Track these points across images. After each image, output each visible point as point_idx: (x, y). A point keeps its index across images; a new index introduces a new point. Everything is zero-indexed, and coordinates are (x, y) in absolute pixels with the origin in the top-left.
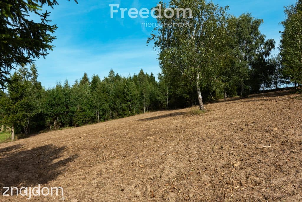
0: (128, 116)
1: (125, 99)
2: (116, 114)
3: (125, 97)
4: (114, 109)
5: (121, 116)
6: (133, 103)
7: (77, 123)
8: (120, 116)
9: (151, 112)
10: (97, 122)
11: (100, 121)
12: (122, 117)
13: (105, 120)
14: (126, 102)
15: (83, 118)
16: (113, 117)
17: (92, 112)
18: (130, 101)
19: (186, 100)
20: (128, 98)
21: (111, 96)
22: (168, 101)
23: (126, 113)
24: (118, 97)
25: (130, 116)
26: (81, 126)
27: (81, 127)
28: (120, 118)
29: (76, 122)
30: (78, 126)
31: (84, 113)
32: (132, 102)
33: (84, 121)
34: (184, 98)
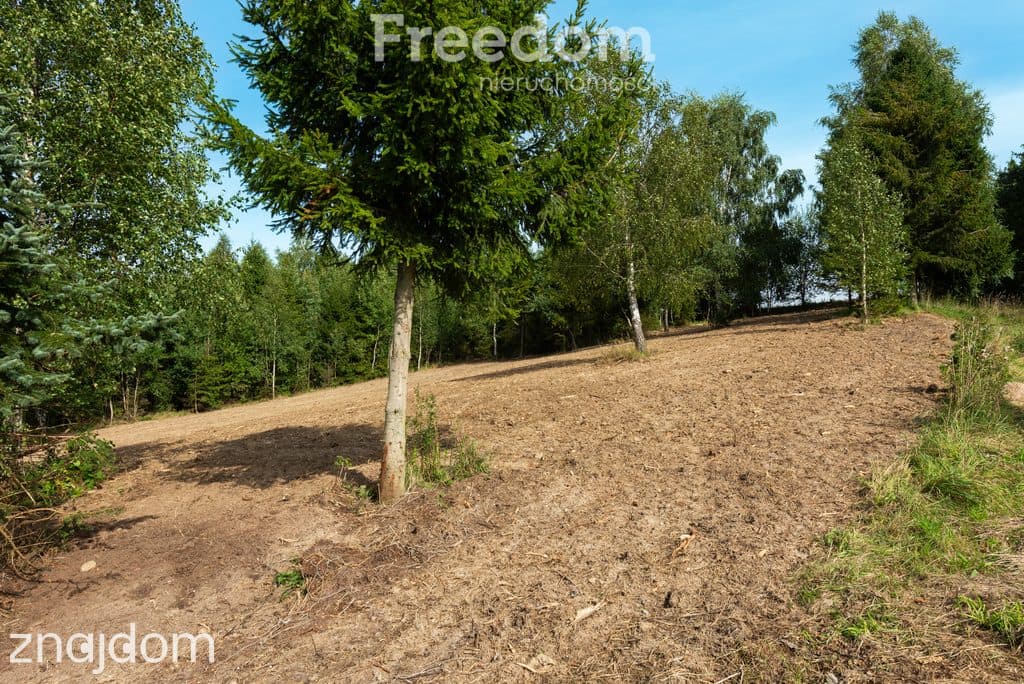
0: (369, 379)
1: (358, 324)
2: (327, 372)
3: (359, 319)
4: (322, 355)
5: (344, 378)
6: (383, 337)
7: (204, 399)
8: (342, 380)
9: (439, 367)
10: (268, 396)
11: (278, 392)
12: (348, 382)
13: (293, 391)
14: (363, 334)
15: (223, 383)
16: (317, 382)
17: (254, 364)
18: (374, 331)
19: (557, 329)
20: (370, 322)
21: (314, 314)
22: (496, 333)
23: (361, 369)
24: (337, 318)
25: (374, 378)
26: (215, 409)
27: (216, 412)
28: (341, 384)
29: (199, 396)
30: (204, 408)
31: (228, 366)
32: (380, 334)
33: (226, 394)
34: (550, 324)
